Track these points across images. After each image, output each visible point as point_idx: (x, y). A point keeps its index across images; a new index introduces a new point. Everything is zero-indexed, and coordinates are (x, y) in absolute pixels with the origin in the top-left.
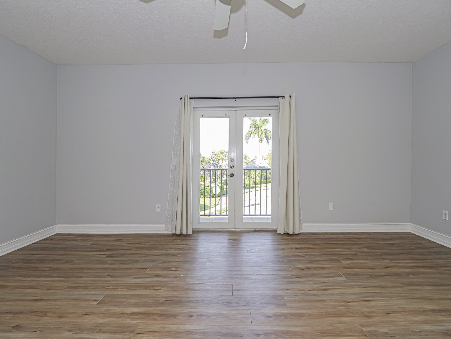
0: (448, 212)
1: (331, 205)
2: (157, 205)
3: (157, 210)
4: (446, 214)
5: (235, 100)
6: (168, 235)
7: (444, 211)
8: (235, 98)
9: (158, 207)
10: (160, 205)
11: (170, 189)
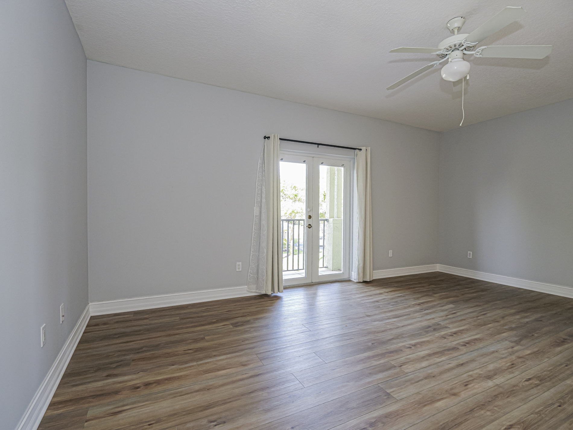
0: (472, 252)
1: (391, 252)
2: (237, 263)
3: (237, 269)
4: (470, 254)
5: (318, 147)
6: (256, 297)
7: (469, 252)
8: (318, 144)
9: (239, 265)
10: (240, 263)
11: (253, 243)
